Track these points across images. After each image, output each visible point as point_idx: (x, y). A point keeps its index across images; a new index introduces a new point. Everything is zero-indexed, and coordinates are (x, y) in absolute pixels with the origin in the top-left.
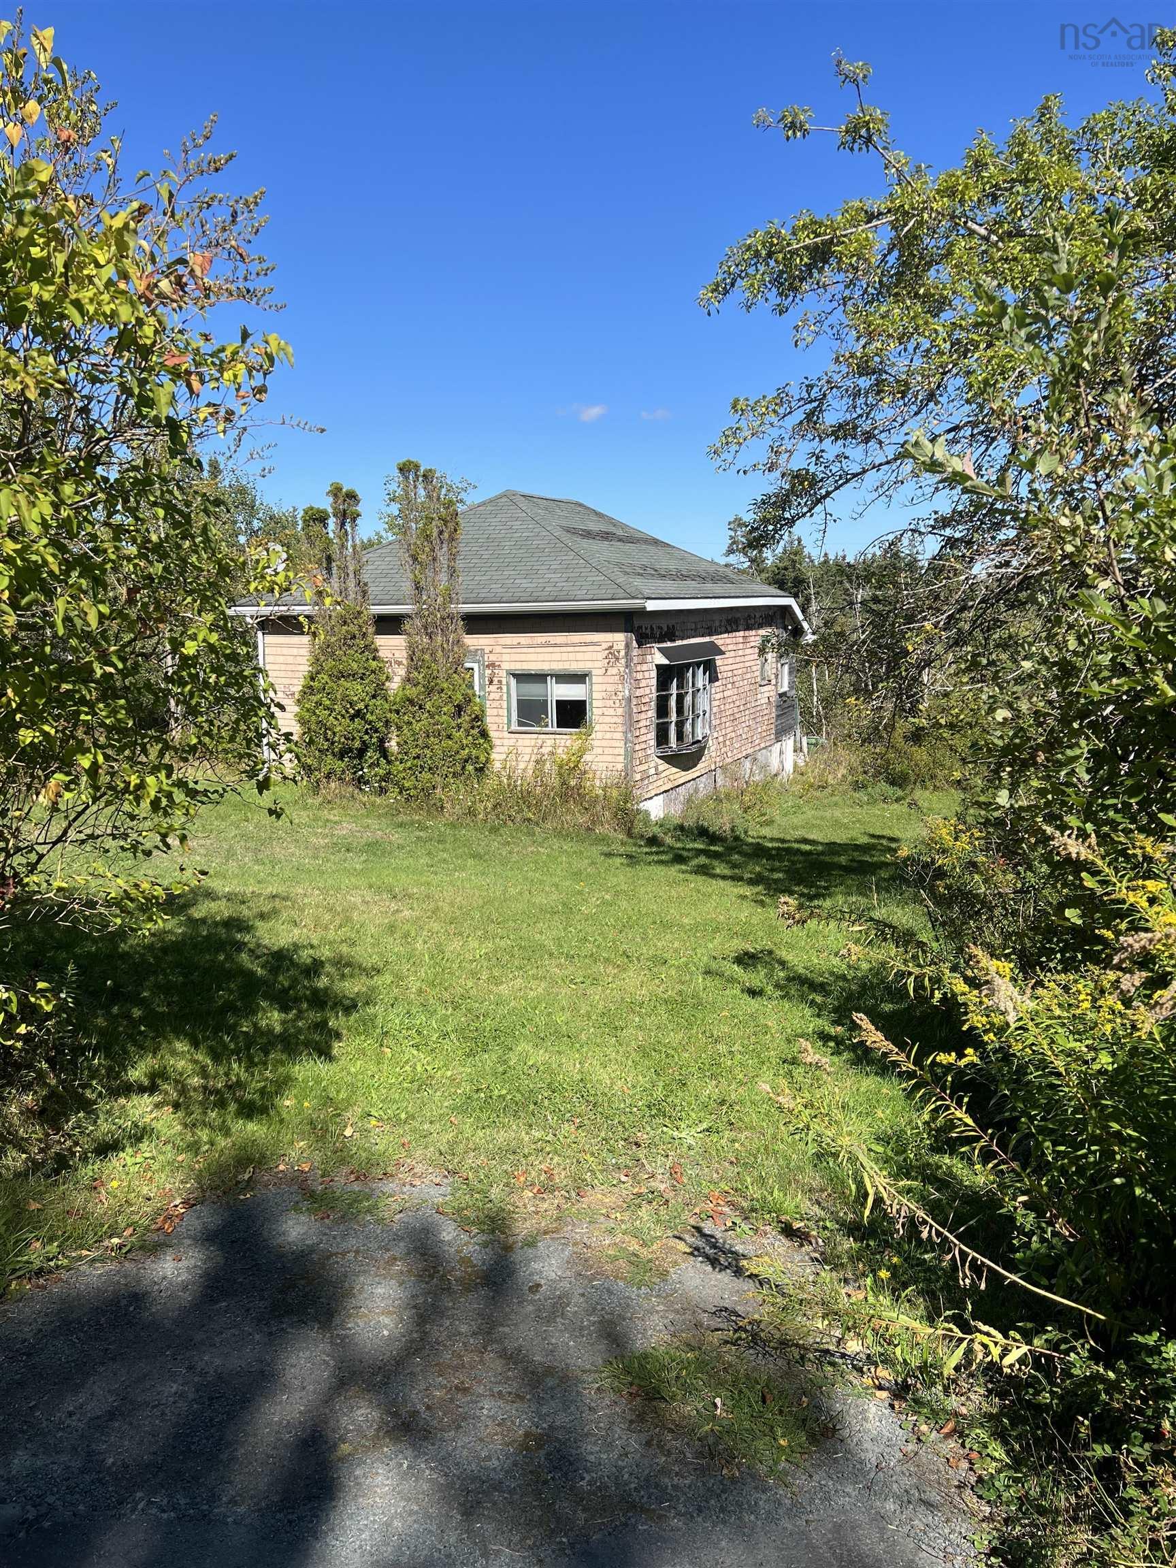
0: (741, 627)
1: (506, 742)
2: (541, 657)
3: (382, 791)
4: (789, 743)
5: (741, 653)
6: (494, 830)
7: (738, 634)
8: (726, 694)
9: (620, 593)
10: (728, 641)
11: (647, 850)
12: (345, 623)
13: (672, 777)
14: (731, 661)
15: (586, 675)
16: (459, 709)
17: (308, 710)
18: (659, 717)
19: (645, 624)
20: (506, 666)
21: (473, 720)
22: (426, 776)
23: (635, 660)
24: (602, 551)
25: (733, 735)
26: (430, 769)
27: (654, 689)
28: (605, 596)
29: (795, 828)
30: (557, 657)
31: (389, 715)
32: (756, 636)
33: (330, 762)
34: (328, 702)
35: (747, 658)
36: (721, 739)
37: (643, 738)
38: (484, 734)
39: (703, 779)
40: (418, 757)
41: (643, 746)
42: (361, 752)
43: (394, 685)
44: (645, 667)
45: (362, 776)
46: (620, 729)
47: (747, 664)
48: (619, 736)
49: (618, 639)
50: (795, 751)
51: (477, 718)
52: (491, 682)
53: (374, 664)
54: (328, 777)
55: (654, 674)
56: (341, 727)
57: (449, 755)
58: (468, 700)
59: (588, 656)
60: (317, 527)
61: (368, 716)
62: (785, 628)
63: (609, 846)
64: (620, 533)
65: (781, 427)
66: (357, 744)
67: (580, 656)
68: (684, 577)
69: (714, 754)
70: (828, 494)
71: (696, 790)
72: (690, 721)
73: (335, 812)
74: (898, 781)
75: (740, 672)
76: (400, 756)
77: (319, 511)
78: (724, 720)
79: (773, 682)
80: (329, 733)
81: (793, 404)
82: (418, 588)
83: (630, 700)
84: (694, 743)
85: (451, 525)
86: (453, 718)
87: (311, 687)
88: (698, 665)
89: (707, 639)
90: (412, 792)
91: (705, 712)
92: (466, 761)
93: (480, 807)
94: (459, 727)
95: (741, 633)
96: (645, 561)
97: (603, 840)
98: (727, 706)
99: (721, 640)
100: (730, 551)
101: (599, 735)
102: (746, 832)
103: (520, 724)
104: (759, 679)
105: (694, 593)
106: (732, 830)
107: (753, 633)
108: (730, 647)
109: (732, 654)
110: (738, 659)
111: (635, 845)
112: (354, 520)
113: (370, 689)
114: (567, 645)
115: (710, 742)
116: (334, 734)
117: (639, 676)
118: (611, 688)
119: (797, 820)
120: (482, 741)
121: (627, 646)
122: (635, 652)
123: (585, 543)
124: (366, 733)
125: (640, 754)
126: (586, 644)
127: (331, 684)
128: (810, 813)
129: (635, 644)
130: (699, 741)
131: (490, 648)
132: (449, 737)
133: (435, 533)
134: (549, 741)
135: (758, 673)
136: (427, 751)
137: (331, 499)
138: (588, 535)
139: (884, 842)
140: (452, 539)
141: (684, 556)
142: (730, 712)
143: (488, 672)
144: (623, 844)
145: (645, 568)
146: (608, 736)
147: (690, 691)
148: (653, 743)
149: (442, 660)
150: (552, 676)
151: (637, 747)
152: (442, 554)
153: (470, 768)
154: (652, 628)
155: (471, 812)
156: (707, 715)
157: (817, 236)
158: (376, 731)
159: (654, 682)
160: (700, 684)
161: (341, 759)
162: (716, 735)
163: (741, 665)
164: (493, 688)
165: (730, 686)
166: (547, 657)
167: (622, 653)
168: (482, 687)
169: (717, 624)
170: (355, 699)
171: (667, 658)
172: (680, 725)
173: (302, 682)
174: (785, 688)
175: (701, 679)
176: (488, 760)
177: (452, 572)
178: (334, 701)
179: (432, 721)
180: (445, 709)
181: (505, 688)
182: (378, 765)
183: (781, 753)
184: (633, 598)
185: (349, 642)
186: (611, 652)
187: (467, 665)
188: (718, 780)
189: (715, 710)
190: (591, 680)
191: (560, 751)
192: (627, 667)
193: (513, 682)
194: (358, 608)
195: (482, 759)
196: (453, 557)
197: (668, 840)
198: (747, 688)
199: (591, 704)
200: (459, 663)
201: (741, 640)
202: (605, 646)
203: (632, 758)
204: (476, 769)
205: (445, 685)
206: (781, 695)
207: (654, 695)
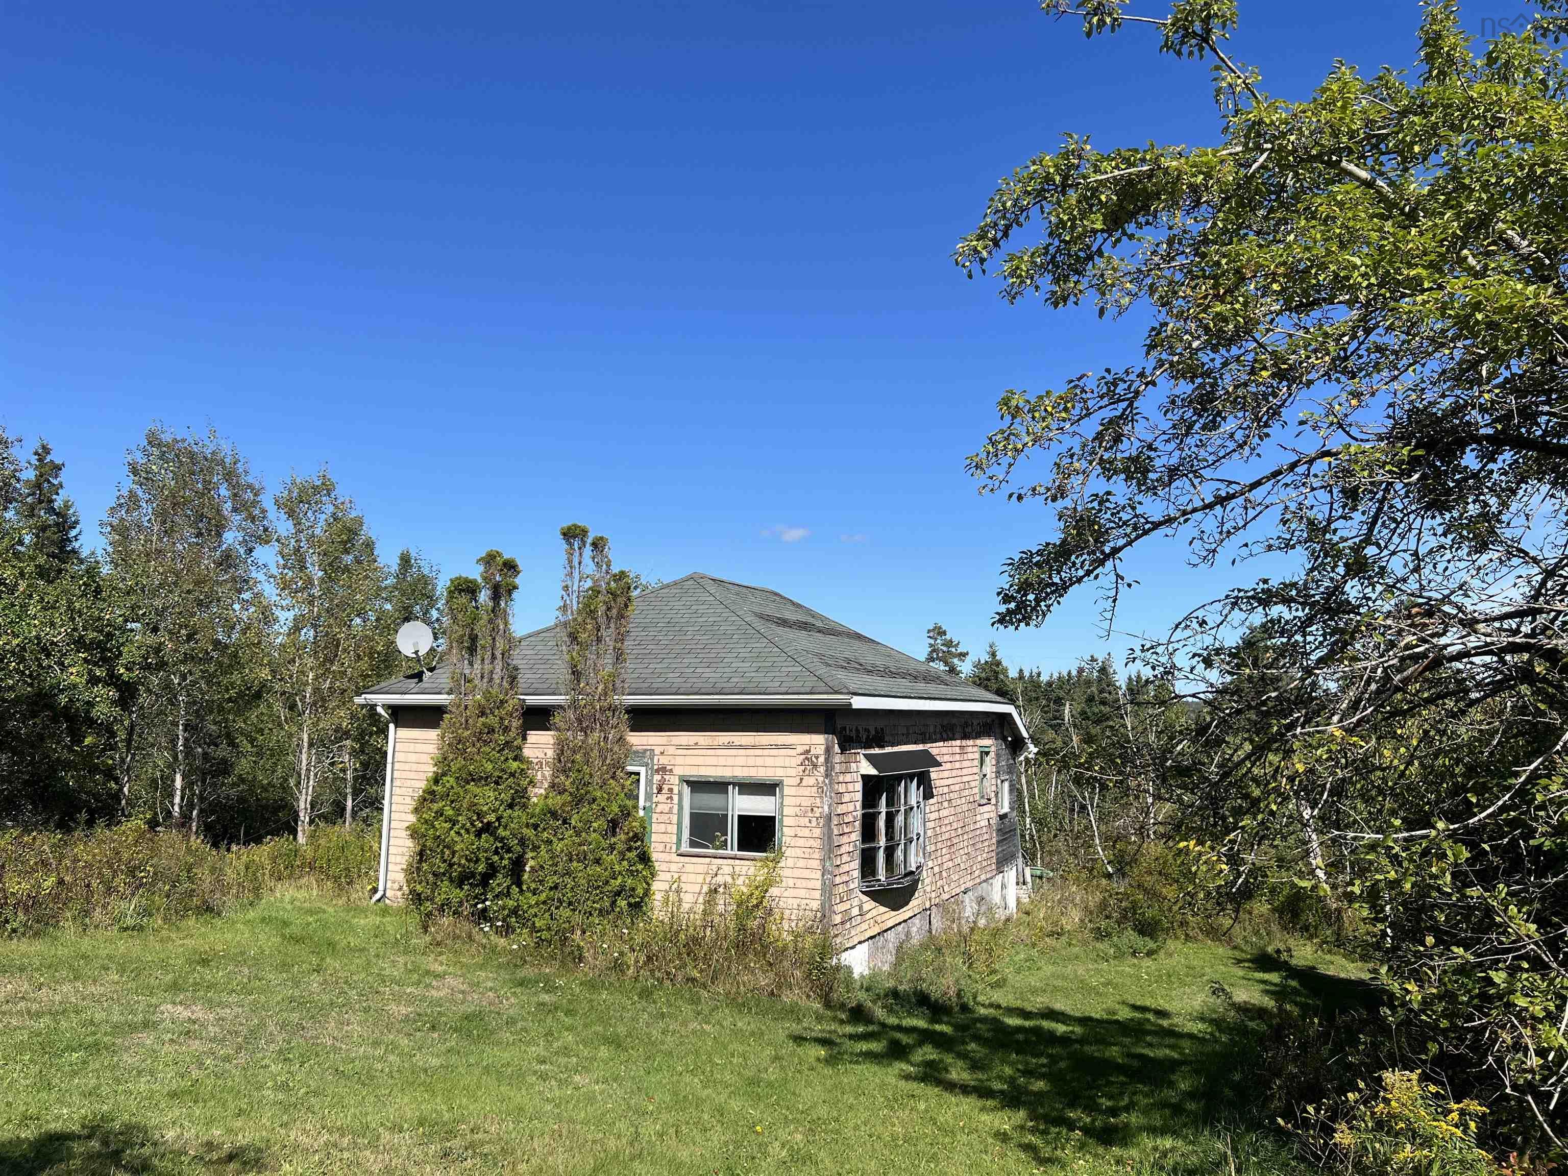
0: (957, 736)
1: (674, 867)
2: (722, 761)
3: (508, 930)
4: (1011, 875)
5: (957, 765)
6: (646, 994)
7: (954, 743)
8: (944, 813)
9: (821, 686)
10: (944, 750)
11: (849, 1029)
12: (483, 714)
13: (879, 919)
14: (946, 774)
15: (777, 785)
16: (614, 825)
17: (426, 821)
18: (864, 841)
19: (850, 725)
20: (678, 771)
21: (630, 840)
22: (565, 913)
23: (837, 768)
24: (801, 640)
25: (950, 864)
26: (570, 904)
27: (859, 805)
28: (802, 690)
29: (1034, 991)
30: (741, 761)
31: (525, 831)
32: (974, 746)
33: (447, 891)
34: (451, 812)
35: (965, 772)
36: (936, 869)
37: (845, 868)
38: (645, 858)
39: (916, 920)
40: (555, 887)
41: (845, 878)
42: (485, 880)
43: (537, 794)
44: (848, 778)
45: (485, 910)
46: (817, 856)
47: (965, 779)
48: (816, 864)
49: (817, 742)
50: (1018, 884)
51: (636, 837)
52: (660, 790)
53: (515, 765)
54: (441, 909)
55: (859, 786)
56: (463, 843)
57: (594, 886)
58: (627, 813)
59: (779, 762)
60: (463, 599)
61: (501, 832)
62: (1004, 739)
63: (799, 1021)
64: (819, 624)
65: (1075, 434)
66: (481, 868)
67: (769, 761)
68: (893, 675)
69: (928, 889)
70: (1116, 551)
71: (908, 934)
72: (902, 847)
73: (443, 958)
74: (1147, 929)
75: (957, 787)
76: (533, 886)
77: (467, 581)
78: (939, 845)
79: (993, 801)
80: (447, 852)
81: (1090, 404)
82: (576, 674)
83: (829, 818)
84: (906, 875)
85: (621, 600)
86: (605, 836)
87: (433, 793)
88: (911, 777)
89: (920, 747)
90: (545, 935)
91: (918, 834)
92: (618, 894)
93: (631, 958)
94: (612, 847)
95: (958, 742)
96: (847, 654)
97: (793, 1012)
98: (944, 829)
99: (936, 749)
100: (931, 659)
101: (790, 862)
102: (975, 998)
103: (693, 844)
104: (977, 797)
105: (907, 692)
106: (959, 995)
107: (970, 742)
108: (946, 758)
109: (948, 766)
110: (954, 773)
111: (834, 1019)
112: (510, 592)
113: (506, 797)
114: (754, 747)
115: (924, 873)
116: (454, 853)
117: (842, 788)
118: (807, 802)
119: (1034, 981)
120: (640, 867)
121: (828, 750)
122: (838, 759)
123: (780, 630)
124: (496, 852)
125: (842, 888)
126: (778, 747)
127: (457, 789)
128: (1049, 969)
129: (837, 748)
130: (912, 873)
131: (661, 749)
132: (598, 861)
133: (601, 609)
134: (726, 867)
135: (976, 790)
136: (567, 879)
137: (481, 568)
138: (783, 623)
139: (1150, 1016)
140: (621, 616)
141: (890, 653)
142: (947, 836)
143: (657, 778)
144: (819, 1018)
145: (849, 661)
146: (801, 863)
147: (902, 809)
148: (856, 874)
149: (598, 763)
150: (734, 784)
151: (838, 880)
152: (608, 634)
153: (622, 903)
154: (857, 730)
155: (618, 966)
156: (921, 839)
157: (1130, 165)
158: (509, 851)
159: (859, 796)
160: (913, 802)
161: (460, 886)
162: (930, 864)
163: (959, 780)
164: (661, 798)
165: (946, 804)
166: (730, 761)
167: (822, 759)
168: (648, 797)
169: (932, 729)
170: (485, 808)
171: (875, 767)
172: (890, 852)
173: (423, 785)
174: (1006, 809)
175: (914, 794)
176: (647, 892)
177: (619, 656)
178: (458, 812)
179: (577, 840)
180: (594, 825)
181: (676, 798)
182: (508, 894)
183: (1003, 886)
184: (836, 693)
185: (485, 737)
186: (808, 759)
187: (630, 768)
188: (933, 921)
189: (929, 833)
190: (782, 791)
191: (740, 881)
192: (827, 776)
193: (687, 790)
194: (501, 697)
195: (640, 891)
196: (621, 638)
197: (879, 1013)
198: (965, 807)
199: (781, 821)
200: (618, 765)
201: (958, 750)
202: (800, 749)
203: (831, 894)
204: (630, 905)
205: (598, 794)
206: (1002, 817)
207: (859, 814)
